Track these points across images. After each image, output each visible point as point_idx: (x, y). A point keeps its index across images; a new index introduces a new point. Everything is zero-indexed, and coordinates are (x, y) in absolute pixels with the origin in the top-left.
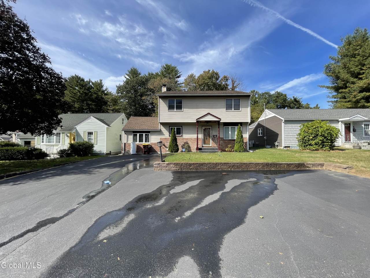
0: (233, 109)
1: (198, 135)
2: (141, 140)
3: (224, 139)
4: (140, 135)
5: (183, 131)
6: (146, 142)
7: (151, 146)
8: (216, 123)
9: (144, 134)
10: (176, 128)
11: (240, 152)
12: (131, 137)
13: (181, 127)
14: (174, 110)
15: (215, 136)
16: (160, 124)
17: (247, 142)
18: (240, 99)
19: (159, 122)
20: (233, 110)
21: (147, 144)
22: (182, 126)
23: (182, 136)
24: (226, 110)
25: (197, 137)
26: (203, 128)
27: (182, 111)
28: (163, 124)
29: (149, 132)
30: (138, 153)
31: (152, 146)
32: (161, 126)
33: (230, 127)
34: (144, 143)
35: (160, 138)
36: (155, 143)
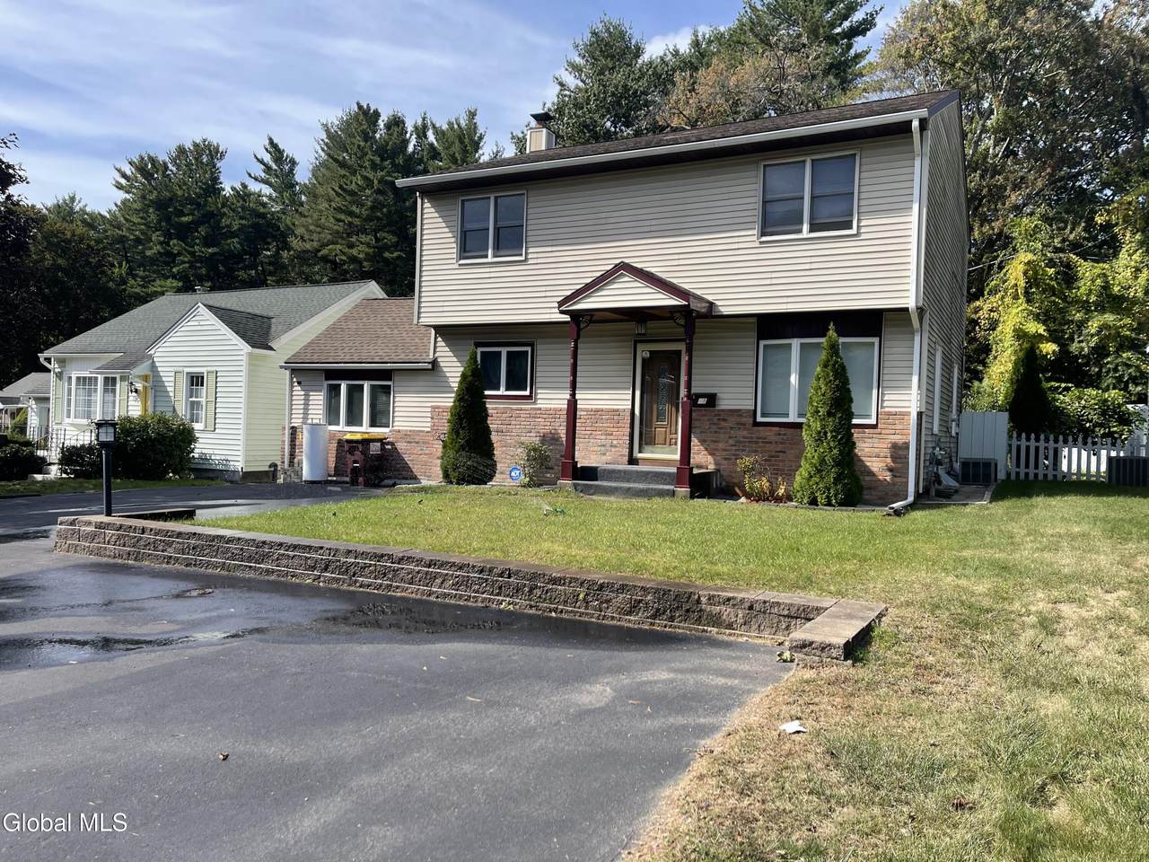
0: (806, 227)
2: (353, 418)
3: (759, 419)
4: (351, 390)
6: (373, 423)
7: (392, 444)
8: (672, 318)
9: (366, 386)
10: (504, 351)
12: (318, 399)
13: (529, 349)
14: (486, 257)
15: (702, 401)
16: (433, 332)
18: (855, 155)
19: (415, 322)
20: (805, 233)
21: (378, 431)
22: (532, 345)
23: (530, 397)
24: (763, 234)
25: (573, 404)
26: (644, 351)
28: (447, 332)
29: (386, 374)
30: (339, 479)
31: (401, 446)
32: (441, 343)
33: (796, 343)
34: (364, 430)
35: (432, 407)
36: (410, 431)
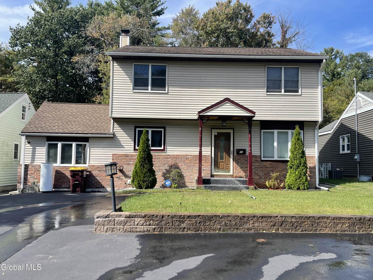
0: (283, 90)
1: (201, 149)
2: (66, 159)
3: (262, 159)
4: (63, 147)
5: (167, 138)
6: (77, 162)
7: (90, 172)
8: (243, 120)
9: (74, 144)
10: (150, 130)
11: (299, 189)
12: (42, 151)
13: (163, 130)
14: (148, 90)
15: (241, 152)
16: (112, 121)
17: (314, 168)
18: (298, 68)
19: (110, 116)
20: (283, 93)
21: (80, 167)
22: (164, 128)
23: (164, 150)
24: (267, 92)
25: (200, 152)
26: (215, 132)
27: (166, 92)
28: (120, 121)
29: (86, 139)
30: (57, 190)
31: (95, 173)
32: (116, 125)
33: (276, 131)
34: (73, 166)
35: (113, 154)
36: (100, 166)
